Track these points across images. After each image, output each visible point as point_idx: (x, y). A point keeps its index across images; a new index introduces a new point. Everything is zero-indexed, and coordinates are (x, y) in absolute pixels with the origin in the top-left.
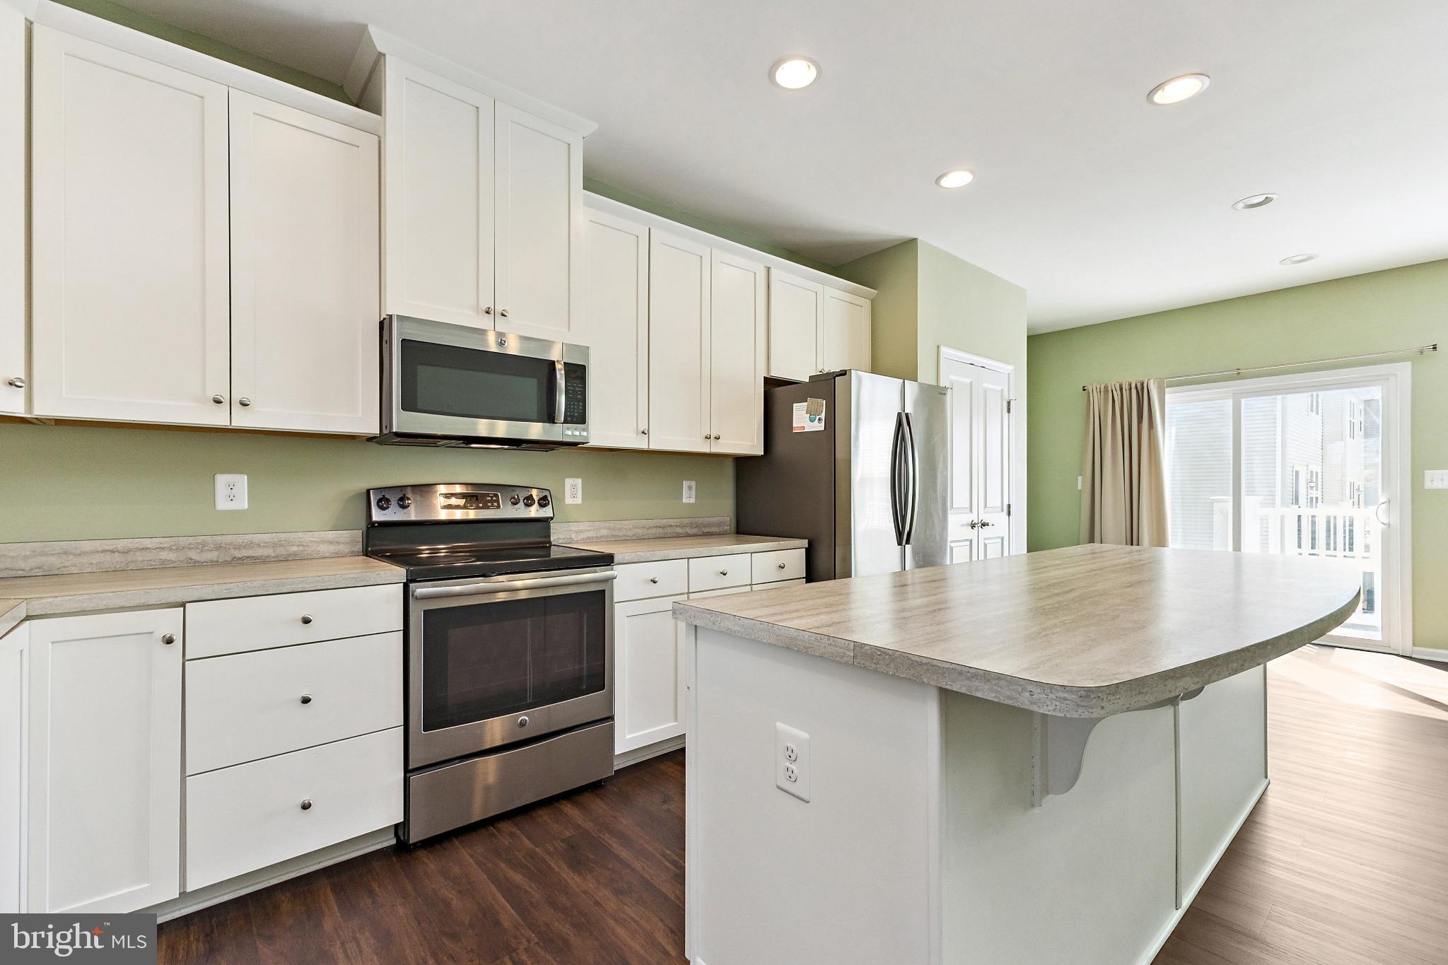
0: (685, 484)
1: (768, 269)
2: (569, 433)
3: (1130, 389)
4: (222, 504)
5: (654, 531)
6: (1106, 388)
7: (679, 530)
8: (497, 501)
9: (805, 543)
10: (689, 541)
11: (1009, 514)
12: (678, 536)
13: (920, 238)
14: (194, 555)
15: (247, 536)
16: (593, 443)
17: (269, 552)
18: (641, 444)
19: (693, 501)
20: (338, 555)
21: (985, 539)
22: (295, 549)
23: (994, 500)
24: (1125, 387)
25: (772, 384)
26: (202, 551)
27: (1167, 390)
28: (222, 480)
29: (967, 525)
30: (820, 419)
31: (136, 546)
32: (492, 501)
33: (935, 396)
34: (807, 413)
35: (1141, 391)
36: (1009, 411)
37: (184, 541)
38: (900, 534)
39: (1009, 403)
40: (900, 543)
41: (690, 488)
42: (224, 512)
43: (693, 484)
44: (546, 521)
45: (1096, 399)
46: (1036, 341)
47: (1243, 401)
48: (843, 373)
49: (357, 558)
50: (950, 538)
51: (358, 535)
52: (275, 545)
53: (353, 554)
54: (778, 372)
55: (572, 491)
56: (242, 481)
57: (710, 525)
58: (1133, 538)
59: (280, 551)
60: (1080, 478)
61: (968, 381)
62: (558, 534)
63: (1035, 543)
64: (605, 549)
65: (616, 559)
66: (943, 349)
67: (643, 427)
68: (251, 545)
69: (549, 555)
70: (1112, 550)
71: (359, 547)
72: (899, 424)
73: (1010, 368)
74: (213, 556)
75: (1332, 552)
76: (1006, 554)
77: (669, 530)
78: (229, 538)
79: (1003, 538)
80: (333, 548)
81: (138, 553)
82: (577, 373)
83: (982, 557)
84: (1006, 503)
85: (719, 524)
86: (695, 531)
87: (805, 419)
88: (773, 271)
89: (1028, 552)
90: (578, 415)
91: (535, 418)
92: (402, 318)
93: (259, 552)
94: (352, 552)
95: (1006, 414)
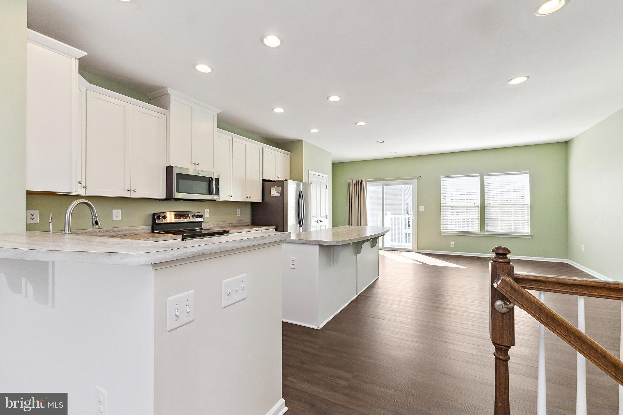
0: (237, 210)
1: (263, 147)
2: (215, 197)
3: (359, 182)
4: (114, 218)
5: (229, 225)
6: (353, 181)
7: (236, 224)
8: (189, 217)
9: (275, 227)
10: (240, 227)
11: (327, 218)
12: (235, 226)
13: (304, 140)
14: (108, 234)
15: (121, 228)
16: (221, 200)
17: (127, 232)
18: (230, 199)
19: (239, 215)
20: (145, 233)
21: (321, 225)
22: (134, 231)
23: (323, 214)
24: (357, 181)
25: (264, 181)
26: (110, 232)
27: (367, 182)
28: (114, 211)
29: (316, 221)
30: (279, 193)
31: (93, 231)
32: (187, 216)
33: (308, 185)
34: (275, 190)
35: (361, 182)
36: (327, 188)
37: (105, 230)
38: (300, 224)
39: (327, 186)
40: (300, 227)
41: (239, 212)
42: (115, 221)
43: (240, 210)
44: (201, 222)
45: (350, 184)
46: (334, 164)
47: (385, 187)
48: (286, 180)
49: (149, 234)
50: (312, 225)
51: (150, 227)
52: (129, 230)
53: (149, 233)
54: (265, 178)
55: (207, 213)
56: (119, 211)
57: (244, 223)
58: (359, 224)
59: (130, 232)
60: (346, 207)
61: (316, 180)
62: (204, 226)
63: (334, 226)
64: (227, 230)
65: (230, 232)
66: (310, 171)
67: (231, 195)
68: (122, 231)
69: (202, 232)
70: (354, 227)
71: (151, 231)
72: (300, 194)
73: (327, 176)
74: (112, 234)
75: (409, 228)
76: (326, 228)
77: (233, 225)
78: (117, 229)
79: (325, 225)
80: (144, 231)
81: (94, 233)
82: (217, 180)
83: (320, 229)
84: (326, 215)
85: (247, 223)
86: (240, 225)
87: (274, 192)
88: (264, 148)
89: (332, 227)
90: (217, 193)
91: (206, 193)
92: (176, 167)
93: (125, 233)
94: (149, 232)
95: (326, 189)
